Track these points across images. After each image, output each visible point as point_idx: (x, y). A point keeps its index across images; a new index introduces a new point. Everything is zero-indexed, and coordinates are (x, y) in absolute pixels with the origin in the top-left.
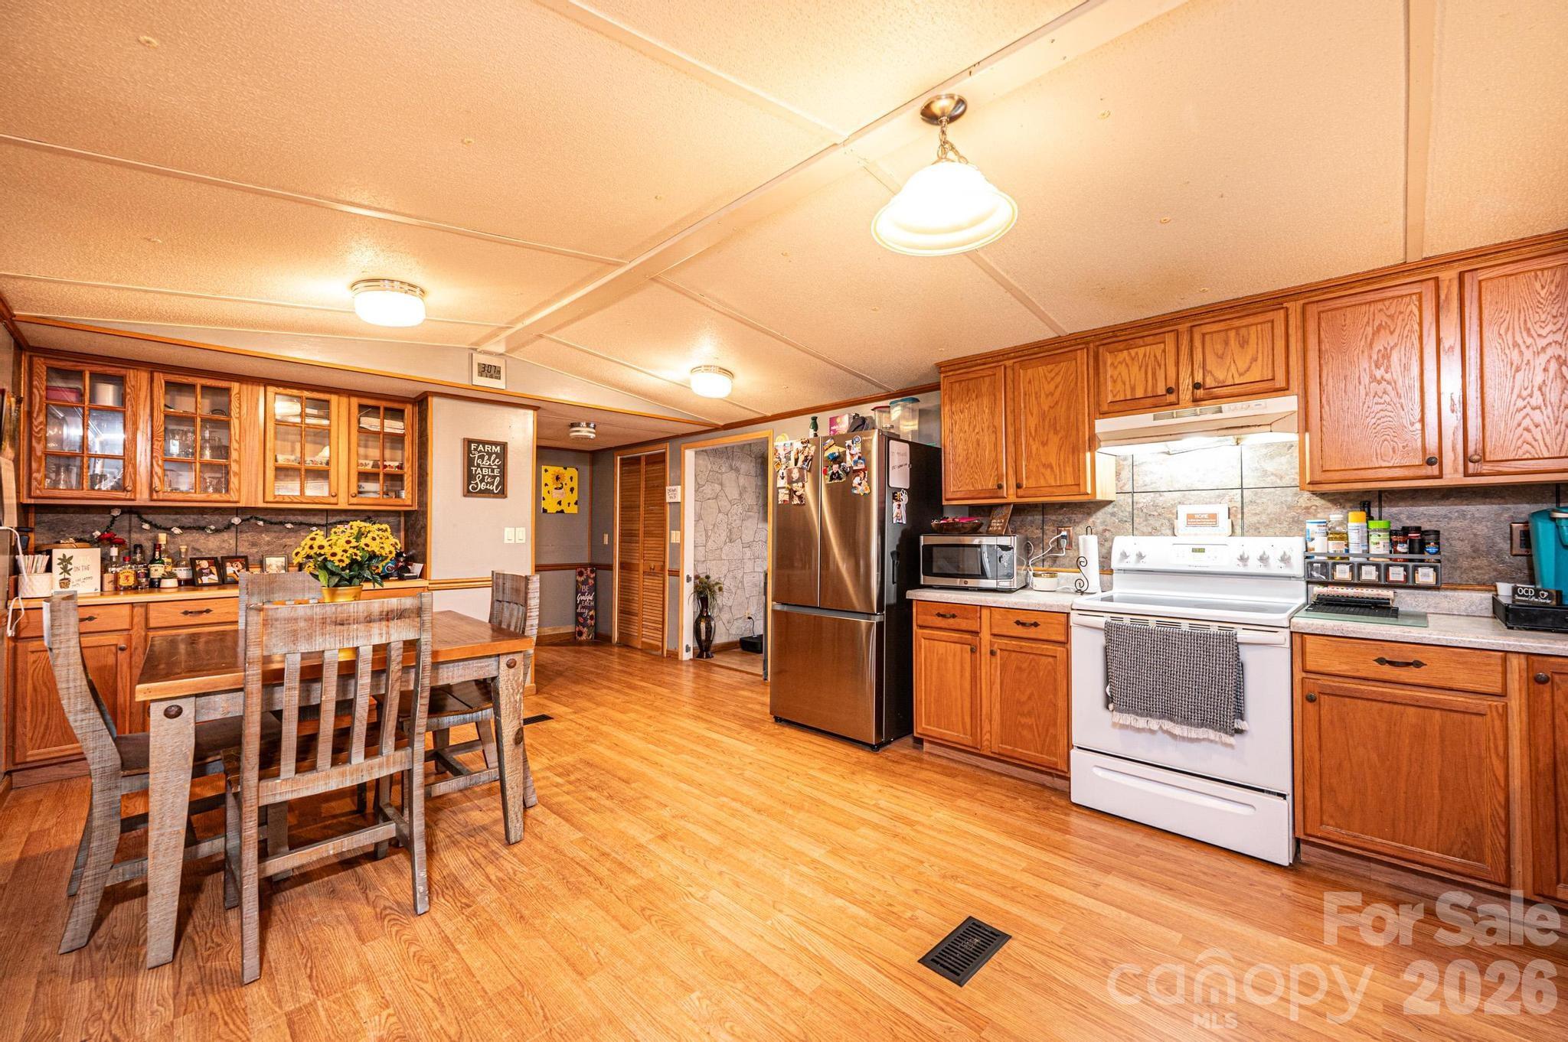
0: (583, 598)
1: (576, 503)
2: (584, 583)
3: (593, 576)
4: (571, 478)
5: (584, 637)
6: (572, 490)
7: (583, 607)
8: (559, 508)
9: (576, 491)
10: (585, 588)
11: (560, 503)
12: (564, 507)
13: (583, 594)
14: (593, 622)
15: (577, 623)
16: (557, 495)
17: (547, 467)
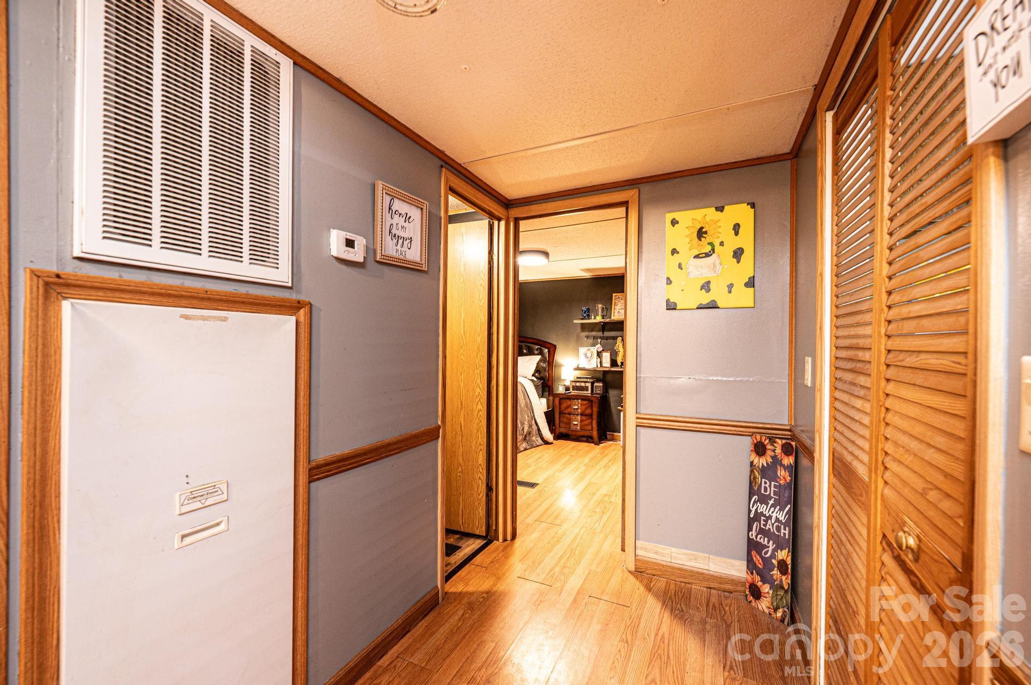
0: (762, 508)
1: (751, 283)
2: (768, 472)
3: (789, 460)
4: (736, 228)
5: (764, 605)
6: (738, 254)
7: (761, 531)
8: (705, 298)
9: (748, 257)
10: (769, 488)
11: (706, 287)
12: (718, 294)
13: (764, 500)
14: (786, 581)
15: (751, 566)
16: (700, 270)
17: (677, 215)
